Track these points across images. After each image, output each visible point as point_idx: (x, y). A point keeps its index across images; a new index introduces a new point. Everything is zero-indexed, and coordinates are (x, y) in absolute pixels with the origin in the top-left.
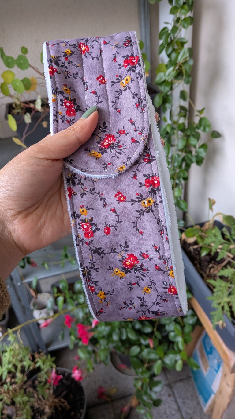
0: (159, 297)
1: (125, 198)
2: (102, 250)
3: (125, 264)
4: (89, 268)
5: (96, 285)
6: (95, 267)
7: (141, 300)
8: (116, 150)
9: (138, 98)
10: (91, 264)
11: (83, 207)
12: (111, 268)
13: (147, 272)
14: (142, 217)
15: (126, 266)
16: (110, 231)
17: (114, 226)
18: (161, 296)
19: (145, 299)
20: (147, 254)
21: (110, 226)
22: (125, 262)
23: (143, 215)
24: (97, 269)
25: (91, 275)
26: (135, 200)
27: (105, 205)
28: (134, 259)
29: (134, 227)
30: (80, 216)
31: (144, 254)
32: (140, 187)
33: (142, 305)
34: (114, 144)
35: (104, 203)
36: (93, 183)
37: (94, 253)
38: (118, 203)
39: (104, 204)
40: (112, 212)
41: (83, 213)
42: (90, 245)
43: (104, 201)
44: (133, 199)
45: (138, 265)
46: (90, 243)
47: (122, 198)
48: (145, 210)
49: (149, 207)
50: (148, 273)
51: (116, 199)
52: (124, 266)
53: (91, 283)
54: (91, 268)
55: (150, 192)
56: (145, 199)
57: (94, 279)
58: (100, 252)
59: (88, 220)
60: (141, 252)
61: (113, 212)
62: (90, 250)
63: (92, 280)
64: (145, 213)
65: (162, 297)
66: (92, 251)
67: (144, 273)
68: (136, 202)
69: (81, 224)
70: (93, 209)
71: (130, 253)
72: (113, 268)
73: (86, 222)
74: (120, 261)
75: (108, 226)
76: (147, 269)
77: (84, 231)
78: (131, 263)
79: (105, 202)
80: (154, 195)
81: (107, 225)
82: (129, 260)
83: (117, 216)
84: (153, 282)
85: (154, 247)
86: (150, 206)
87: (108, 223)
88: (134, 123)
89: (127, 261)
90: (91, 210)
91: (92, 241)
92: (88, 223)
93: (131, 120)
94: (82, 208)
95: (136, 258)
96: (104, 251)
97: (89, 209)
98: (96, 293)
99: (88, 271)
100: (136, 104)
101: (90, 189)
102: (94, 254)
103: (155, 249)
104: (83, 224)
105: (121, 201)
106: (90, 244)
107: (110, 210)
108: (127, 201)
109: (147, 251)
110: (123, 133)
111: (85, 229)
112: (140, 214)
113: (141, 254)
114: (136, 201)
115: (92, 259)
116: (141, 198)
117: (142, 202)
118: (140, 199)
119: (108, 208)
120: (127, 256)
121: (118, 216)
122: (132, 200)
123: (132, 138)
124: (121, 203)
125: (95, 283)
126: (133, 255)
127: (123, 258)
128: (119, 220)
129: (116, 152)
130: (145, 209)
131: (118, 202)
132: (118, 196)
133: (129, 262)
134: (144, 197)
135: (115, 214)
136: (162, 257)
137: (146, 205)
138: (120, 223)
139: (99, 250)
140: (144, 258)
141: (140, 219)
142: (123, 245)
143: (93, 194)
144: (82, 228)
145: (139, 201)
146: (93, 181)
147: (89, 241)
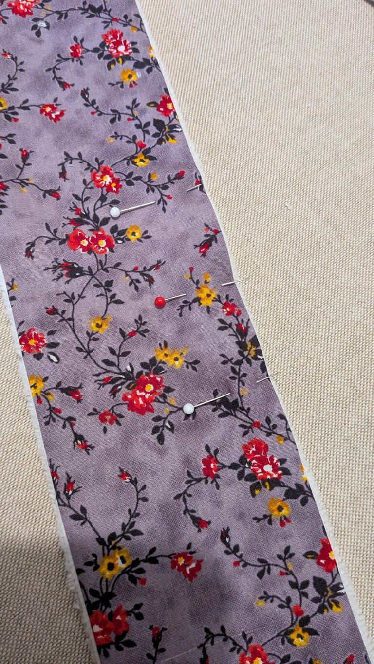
0: (67, 315)
1: (174, 564)
2: (219, 412)
3: (157, 385)
4: (244, 361)
5: (221, 321)
6: (230, 365)
7: (114, 296)
10: (241, 373)
11: (281, 520)
12: (190, 367)
13: (102, 377)
14: (125, 519)
15: (155, 378)
16: (204, 466)
17: (194, 482)
18: (64, 319)
19: (103, 301)
20: (105, 424)
21: (204, 481)
22: (158, 391)
23: (124, 527)
24: (224, 363)
25: (238, 343)
26: (147, 564)
27: (225, 534)
28: (135, 402)
29: (144, 488)
30: (285, 495)
31: (111, 422)
32: (138, 606)
33: (109, 284)
35: (227, 540)
36: (265, 593)
37: (236, 403)
38: (189, 546)
39: (228, 536)
40: (205, 517)
41: (279, 504)
42: (249, 423)
43: (227, 545)
44: (154, 566)
45: (124, 390)
46: (250, 427)
47: (181, 561)
48: (119, 542)
49: (109, 550)
50: (98, 375)
51: (196, 557)
52: (159, 379)
53: (235, 322)
54: (239, 363)
55: (112, 595)
56: (124, 572)
57: (230, 335)
58: (223, 407)
59: (263, 488)
60: (119, 424)
61: (200, 519)
62: (246, 408)
63: (232, 332)
64: (119, 532)
65: (61, 318)
66: (242, 408)
67: (108, 371)
68: (144, 558)
69: (280, 472)
71: (149, 416)
72: (187, 367)
73: (269, 481)
74: (169, 390)
75: (210, 480)
76: (101, 384)
77: (268, 457)
78: (143, 390)
79: (224, 541)
80: (101, 588)
81: (212, 482)
82: (147, 396)
83: (189, 511)
84: (85, 354)
85: (90, 446)
86: (108, 554)
87: (211, 486)
89: (151, 393)
90: (260, 516)
91: (245, 433)
92: (264, 480)
94: (283, 519)
95: (132, 406)
96: (214, 410)
97: (265, 516)
98: (218, 299)
99: (246, 353)
102: (237, 400)
103: (85, 441)
104: (275, 476)
105: (183, 555)
106: (249, 425)
107: (209, 523)
108: (168, 556)
109: (105, 430)
111: (268, 463)
112: (133, 524)
113: (121, 420)
114: (145, 561)
115: (239, 386)
116: (134, 574)
117: (129, 562)
118: (134, 569)
119: (216, 528)
120: (155, 405)
121: (186, 510)
122: (153, 561)
124: (184, 549)
125: (224, 326)
126: (139, 413)
127: (164, 396)
128: (185, 501)
130: (118, 545)
131: (192, 549)
132: (193, 565)
133: (146, 393)
134: (126, 576)
135: (196, 515)
136: (68, 424)
137: (118, 557)
138: (180, 492)
139: (225, 410)
140: (110, 410)
141: (130, 511)
142: (166, 432)
143: (260, 561)
144: (277, 461)
145: (136, 563)
146: (268, 597)
147: (253, 432)
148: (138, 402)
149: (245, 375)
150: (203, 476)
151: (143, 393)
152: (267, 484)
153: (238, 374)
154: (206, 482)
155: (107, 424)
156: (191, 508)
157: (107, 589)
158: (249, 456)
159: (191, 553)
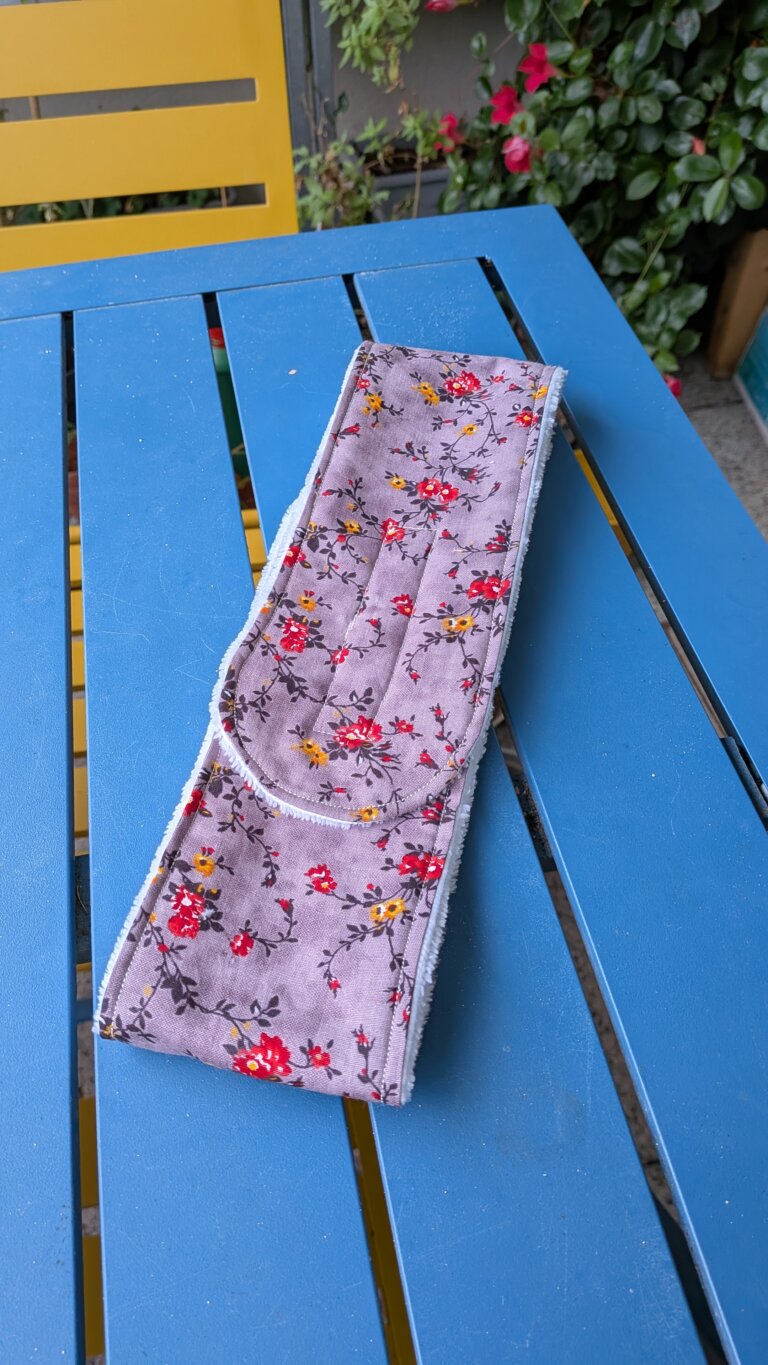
1: (333, 886)
2: (192, 988)
3: (242, 1064)
8: (372, 762)
9: (476, 671)
10: (136, 1014)
11: (210, 853)
14: (356, 945)
16: (248, 949)
17: (267, 942)
20: (327, 1051)
21: (258, 937)
22: (243, 1056)
23: (362, 939)
26: (358, 899)
27: (269, 882)
28: (277, 1057)
29: (322, 964)
30: (190, 870)
31: (318, 1049)
32: (386, 868)
34: (372, 745)
35: (270, 877)
36: (266, 817)
37: (166, 985)
38: (309, 893)
39: (267, 879)
40: (278, 907)
41: (201, 867)
42: (170, 955)
43: (272, 872)
44: (352, 894)
45: (285, 1080)
46: (172, 950)
47: (325, 885)
48: (373, 927)
49: (386, 923)
51: (309, 880)
52: (238, 1069)
55: (405, 885)
56: (383, 902)
58: (184, 990)
59: (206, 889)
60: (310, 1042)
61: (284, 909)
62: (160, 972)
64: (369, 936)
66: (163, 974)
68: (358, 905)
69: (178, 890)
70: (232, 873)
71: (271, 1033)
73: (195, 891)
74: (229, 1048)
75: (251, 934)
77: (178, 911)
78: (262, 1068)
79: (273, 877)
80: (412, 895)
81: (250, 930)
82: (260, 1057)
83: (290, 922)
85: (357, 1036)
86: (389, 919)
87: (255, 927)
88: (444, 719)
89: (253, 1058)
90: (226, 871)
91: (182, 947)
92: (200, 896)
93: (437, 711)
94: (207, 854)
95: (285, 1055)
96: (196, 994)
97: (221, 867)
100: (466, 680)
101: (252, 827)
102: (162, 987)
103: (358, 1042)
104: (185, 891)
105: (319, 888)
106: (171, 953)
107: (277, 901)
108: (334, 895)
109: (330, 1044)
110: (405, 731)
111: (183, 906)
112: (352, 937)
113: (306, 1045)
114: (359, 902)
115: (149, 1000)
116: (375, 896)
117: (374, 908)
118: (372, 900)
119: (273, 893)
120: (257, 1040)
121: (293, 924)
122: (351, 898)
123: (425, 752)
124: (316, 894)
126: (280, 1042)
127: (241, 1043)
128: (289, 933)
129: (371, 767)
130: (375, 925)
131: (310, 889)
132: (316, 875)
133: (258, 1061)
134: (383, 897)
135: (285, 915)
136: (370, 1075)
137: (382, 915)
138: (288, 943)
139: (184, 986)
140: (313, 1065)
141: (348, 949)
142: (264, 1004)
143: (253, 841)
144: (173, 901)
145: (367, 905)
146: (266, 813)
147: (173, 944)
148: (273, 1057)
149: (133, 1010)
150: (256, 942)
151: (262, 1062)
152: (199, 891)
153: (140, 1017)
154: (256, 934)
155: (324, 1049)
156: (288, 924)
157: (405, 893)
158: (196, 924)
159: (311, 887)
